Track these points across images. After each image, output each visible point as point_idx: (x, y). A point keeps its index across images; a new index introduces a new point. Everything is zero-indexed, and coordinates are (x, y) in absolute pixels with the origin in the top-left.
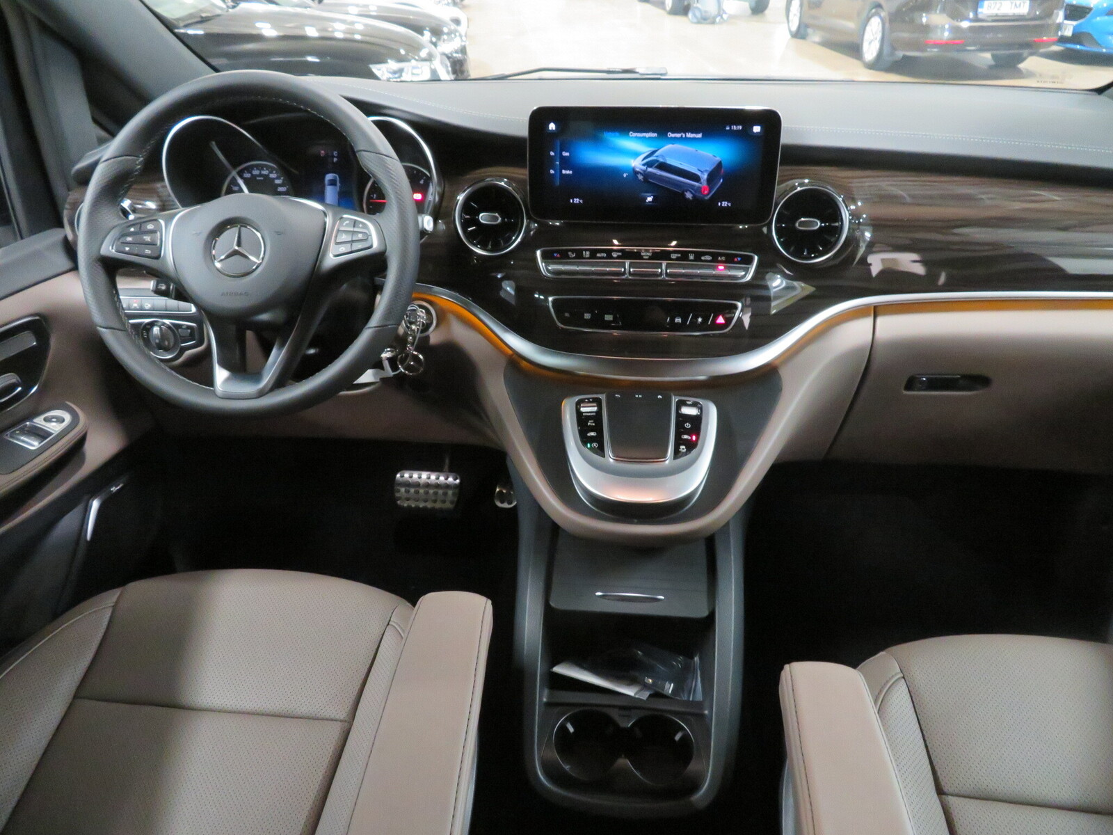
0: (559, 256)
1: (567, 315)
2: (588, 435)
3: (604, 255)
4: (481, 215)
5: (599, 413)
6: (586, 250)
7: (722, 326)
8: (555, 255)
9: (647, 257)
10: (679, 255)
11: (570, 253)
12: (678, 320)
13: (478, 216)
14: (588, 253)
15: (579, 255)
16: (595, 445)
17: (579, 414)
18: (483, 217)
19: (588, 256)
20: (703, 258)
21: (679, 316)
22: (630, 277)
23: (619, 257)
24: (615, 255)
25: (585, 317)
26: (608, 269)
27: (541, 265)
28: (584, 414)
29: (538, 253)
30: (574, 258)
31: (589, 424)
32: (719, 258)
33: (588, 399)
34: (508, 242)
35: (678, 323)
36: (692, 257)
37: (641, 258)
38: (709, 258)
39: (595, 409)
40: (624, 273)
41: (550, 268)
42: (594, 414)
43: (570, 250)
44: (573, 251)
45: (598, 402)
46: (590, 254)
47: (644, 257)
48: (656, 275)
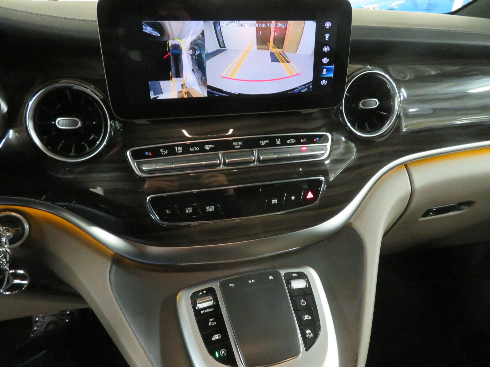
0: (150, 154)
1: (168, 212)
2: (213, 339)
3: (197, 149)
4: (58, 119)
5: (216, 306)
6: (178, 146)
7: (312, 200)
8: (147, 153)
9: (239, 147)
10: (268, 141)
11: (162, 150)
12: (275, 201)
13: (55, 121)
14: (180, 148)
15: (172, 151)
16: (223, 352)
17: (197, 313)
18: (61, 123)
19: (181, 151)
20: (288, 142)
21: (274, 197)
22: (226, 168)
23: (211, 150)
24: (207, 147)
25: (187, 212)
26: (204, 163)
27: (134, 165)
28: (202, 312)
29: (128, 153)
30: (166, 155)
31: (210, 324)
32: (302, 140)
33: (202, 291)
34: (92, 145)
35: (275, 204)
36: (278, 142)
37: (233, 148)
38: (293, 141)
39: (211, 303)
40: (219, 165)
41: (144, 168)
42: (212, 309)
43: (162, 147)
44: (165, 148)
45: (211, 292)
46: (183, 150)
47: (236, 147)
48: (249, 162)
